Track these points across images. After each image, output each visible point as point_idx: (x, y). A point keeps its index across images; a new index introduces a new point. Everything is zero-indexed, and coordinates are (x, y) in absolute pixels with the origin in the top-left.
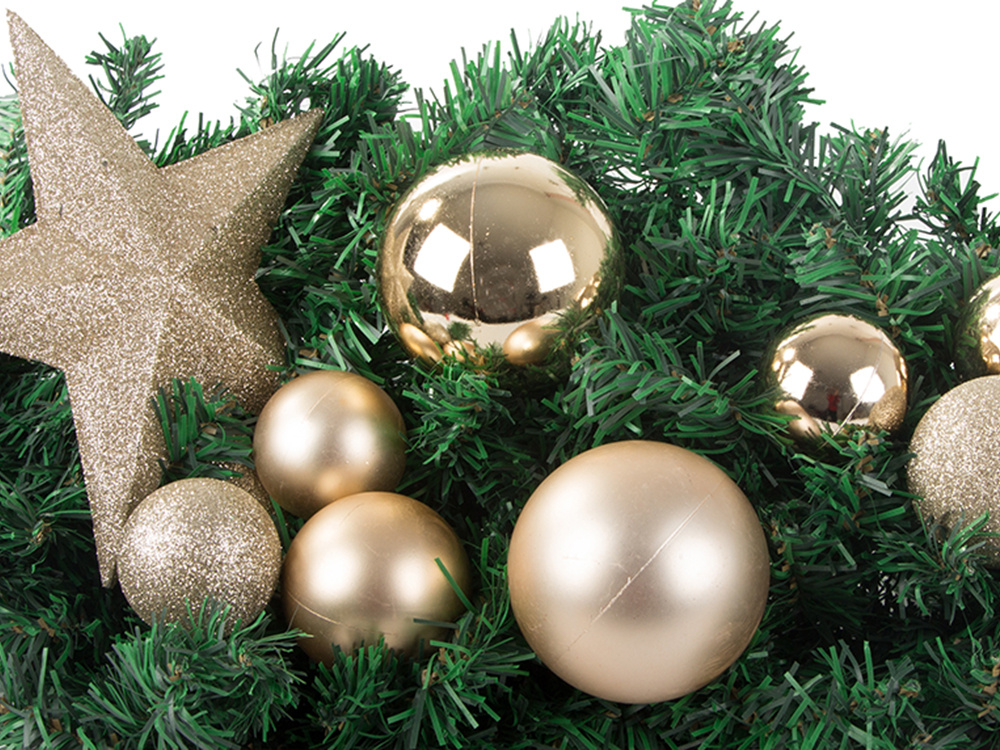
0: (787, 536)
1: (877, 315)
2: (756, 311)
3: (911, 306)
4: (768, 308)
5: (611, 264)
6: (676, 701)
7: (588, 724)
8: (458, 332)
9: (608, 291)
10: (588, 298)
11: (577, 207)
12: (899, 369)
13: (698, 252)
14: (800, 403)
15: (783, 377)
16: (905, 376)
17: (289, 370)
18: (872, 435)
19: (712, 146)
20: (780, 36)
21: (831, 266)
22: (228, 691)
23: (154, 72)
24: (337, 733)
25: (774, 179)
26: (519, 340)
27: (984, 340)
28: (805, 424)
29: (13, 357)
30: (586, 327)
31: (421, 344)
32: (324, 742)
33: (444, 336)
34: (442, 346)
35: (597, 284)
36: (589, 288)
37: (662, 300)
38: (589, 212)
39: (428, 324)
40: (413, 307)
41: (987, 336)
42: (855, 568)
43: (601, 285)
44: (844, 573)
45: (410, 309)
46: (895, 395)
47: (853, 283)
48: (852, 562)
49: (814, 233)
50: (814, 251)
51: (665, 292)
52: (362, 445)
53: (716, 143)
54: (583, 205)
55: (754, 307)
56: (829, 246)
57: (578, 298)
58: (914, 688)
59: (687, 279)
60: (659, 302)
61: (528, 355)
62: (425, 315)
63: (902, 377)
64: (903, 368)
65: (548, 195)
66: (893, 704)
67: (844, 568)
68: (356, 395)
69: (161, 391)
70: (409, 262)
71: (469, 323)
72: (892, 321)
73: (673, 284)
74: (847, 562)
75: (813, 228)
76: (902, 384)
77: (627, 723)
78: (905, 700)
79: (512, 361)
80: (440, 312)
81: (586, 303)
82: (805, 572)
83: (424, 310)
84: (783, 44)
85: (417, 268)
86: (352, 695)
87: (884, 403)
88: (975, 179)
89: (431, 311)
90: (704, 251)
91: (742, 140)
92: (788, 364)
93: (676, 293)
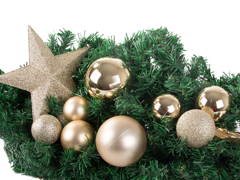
0: (151, 137)
1: (182, 94)
2: (160, 92)
3: (188, 93)
4: (162, 91)
5: (128, 80)
6: (126, 167)
7: (113, 169)
8: (98, 92)
9: (127, 85)
10: (123, 86)
11: (123, 70)
12: (178, 106)
13: (147, 79)
14: (157, 111)
15: (155, 105)
16: (180, 108)
17: (73, 95)
18: (169, 119)
19: (160, 58)
20: (178, 37)
21: (172, 84)
22: (36, 156)
23: (74, 37)
24: (63, 165)
25: (171, 65)
26: (109, 94)
27: (200, 101)
28: (159, 115)
29: (24, 90)
30: (120, 93)
31: (92, 94)
32: (61, 166)
33: (95, 93)
34: (95, 94)
35: (125, 84)
36: (123, 84)
37: (141, 88)
38: (125, 71)
39: (92, 90)
40: (90, 86)
41: (201, 100)
42: (162, 145)
43: (126, 84)
44: (161, 146)
45: (89, 87)
46: (177, 111)
47: (177, 88)
48: (163, 144)
49: (170, 77)
50: (169, 81)
51: (141, 86)
52: (81, 111)
53: (161, 57)
54: (124, 69)
55: (160, 91)
56: (173, 80)
57: (120, 86)
58: (167, 171)
59: (146, 84)
60: (140, 88)
61: (111, 97)
62: (92, 88)
63: (179, 108)
64: (180, 106)
65: (118, 67)
66: (162, 174)
67: (161, 145)
68: (82, 102)
69: (48, 97)
70: (89, 77)
71: (100, 90)
72: (185, 96)
73: (143, 85)
74: (162, 144)
75: (170, 76)
76: (179, 109)
77: (121, 169)
78: (165, 173)
79: (108, 98)
80: (95, 88)
81: (122, 87)
82: (155, 145)
83: (92, 87)
84: (178, 39)
85: (91, 78)
86: (66, 159)
87: (174, 113)
88: (210, 68)
89: (93, 87)
90: (148, 79)
91: (166, 57)
92: (157, 102)
93: (143, 87)
